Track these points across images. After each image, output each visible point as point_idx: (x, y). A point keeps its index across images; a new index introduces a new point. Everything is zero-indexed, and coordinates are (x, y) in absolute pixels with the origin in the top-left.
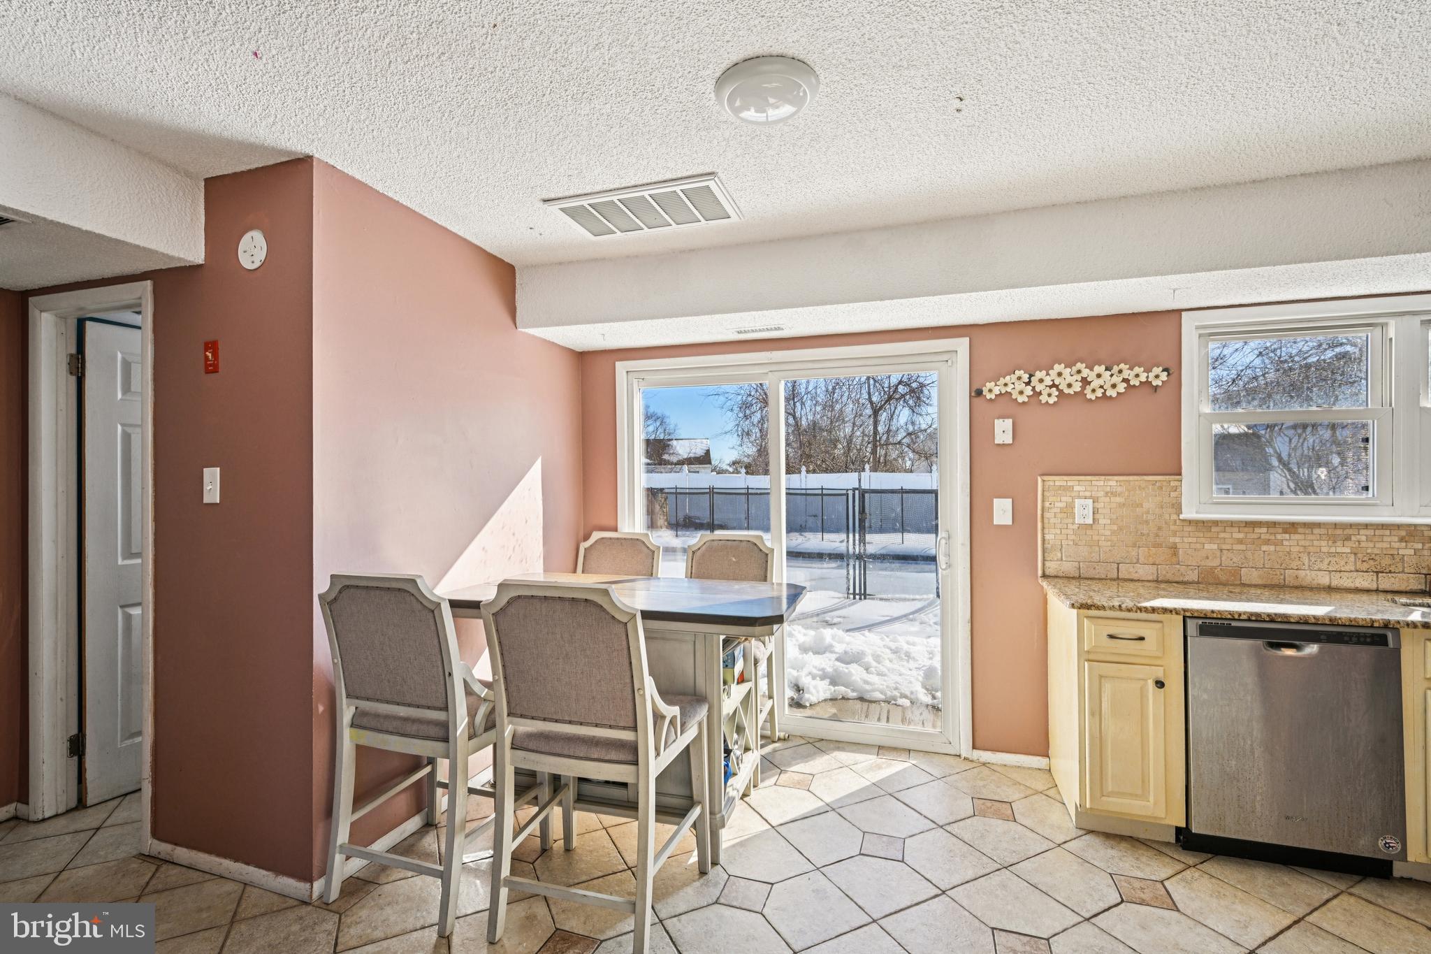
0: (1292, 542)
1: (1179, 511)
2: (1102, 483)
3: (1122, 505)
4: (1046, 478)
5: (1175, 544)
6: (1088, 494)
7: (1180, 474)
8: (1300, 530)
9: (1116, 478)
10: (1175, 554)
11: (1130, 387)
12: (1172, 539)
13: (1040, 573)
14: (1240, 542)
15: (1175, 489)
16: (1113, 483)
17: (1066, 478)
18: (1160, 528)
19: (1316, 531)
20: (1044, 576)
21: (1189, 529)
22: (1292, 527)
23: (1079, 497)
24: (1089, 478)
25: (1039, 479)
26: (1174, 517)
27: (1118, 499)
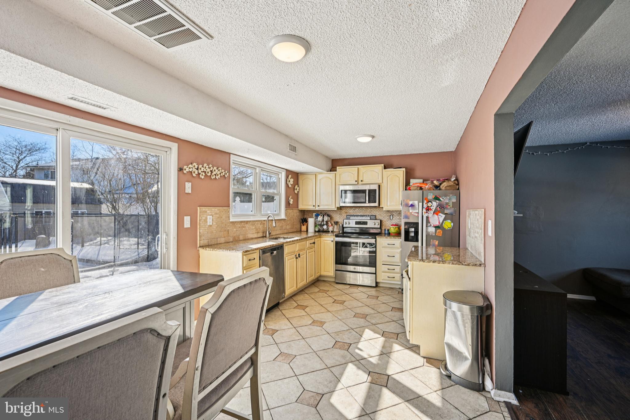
0: (247, 226)
1: (229, 220)
2: (214, 210)
3: (218, 218)
4: (200, 207)
5: (228, 230)
6: (211, 214)
7: (229, 207)
8: (248, 223)
9: (218, 208)
10: (228, 233)
11: (221, 176)
12: (228, 228)
13: (198, 246)
14: (239, 227)
15: (229, 212)
16: (216, 210)
17: (206, 208)
18: (226, 225)
19: (251, 223)
20: (200, 247)
21: (231, 224)
22: (247, 222)
23: (209, 215)
24: (211, 208)
25: (199, 208)
26: (228, 221)
27: (218, 216)
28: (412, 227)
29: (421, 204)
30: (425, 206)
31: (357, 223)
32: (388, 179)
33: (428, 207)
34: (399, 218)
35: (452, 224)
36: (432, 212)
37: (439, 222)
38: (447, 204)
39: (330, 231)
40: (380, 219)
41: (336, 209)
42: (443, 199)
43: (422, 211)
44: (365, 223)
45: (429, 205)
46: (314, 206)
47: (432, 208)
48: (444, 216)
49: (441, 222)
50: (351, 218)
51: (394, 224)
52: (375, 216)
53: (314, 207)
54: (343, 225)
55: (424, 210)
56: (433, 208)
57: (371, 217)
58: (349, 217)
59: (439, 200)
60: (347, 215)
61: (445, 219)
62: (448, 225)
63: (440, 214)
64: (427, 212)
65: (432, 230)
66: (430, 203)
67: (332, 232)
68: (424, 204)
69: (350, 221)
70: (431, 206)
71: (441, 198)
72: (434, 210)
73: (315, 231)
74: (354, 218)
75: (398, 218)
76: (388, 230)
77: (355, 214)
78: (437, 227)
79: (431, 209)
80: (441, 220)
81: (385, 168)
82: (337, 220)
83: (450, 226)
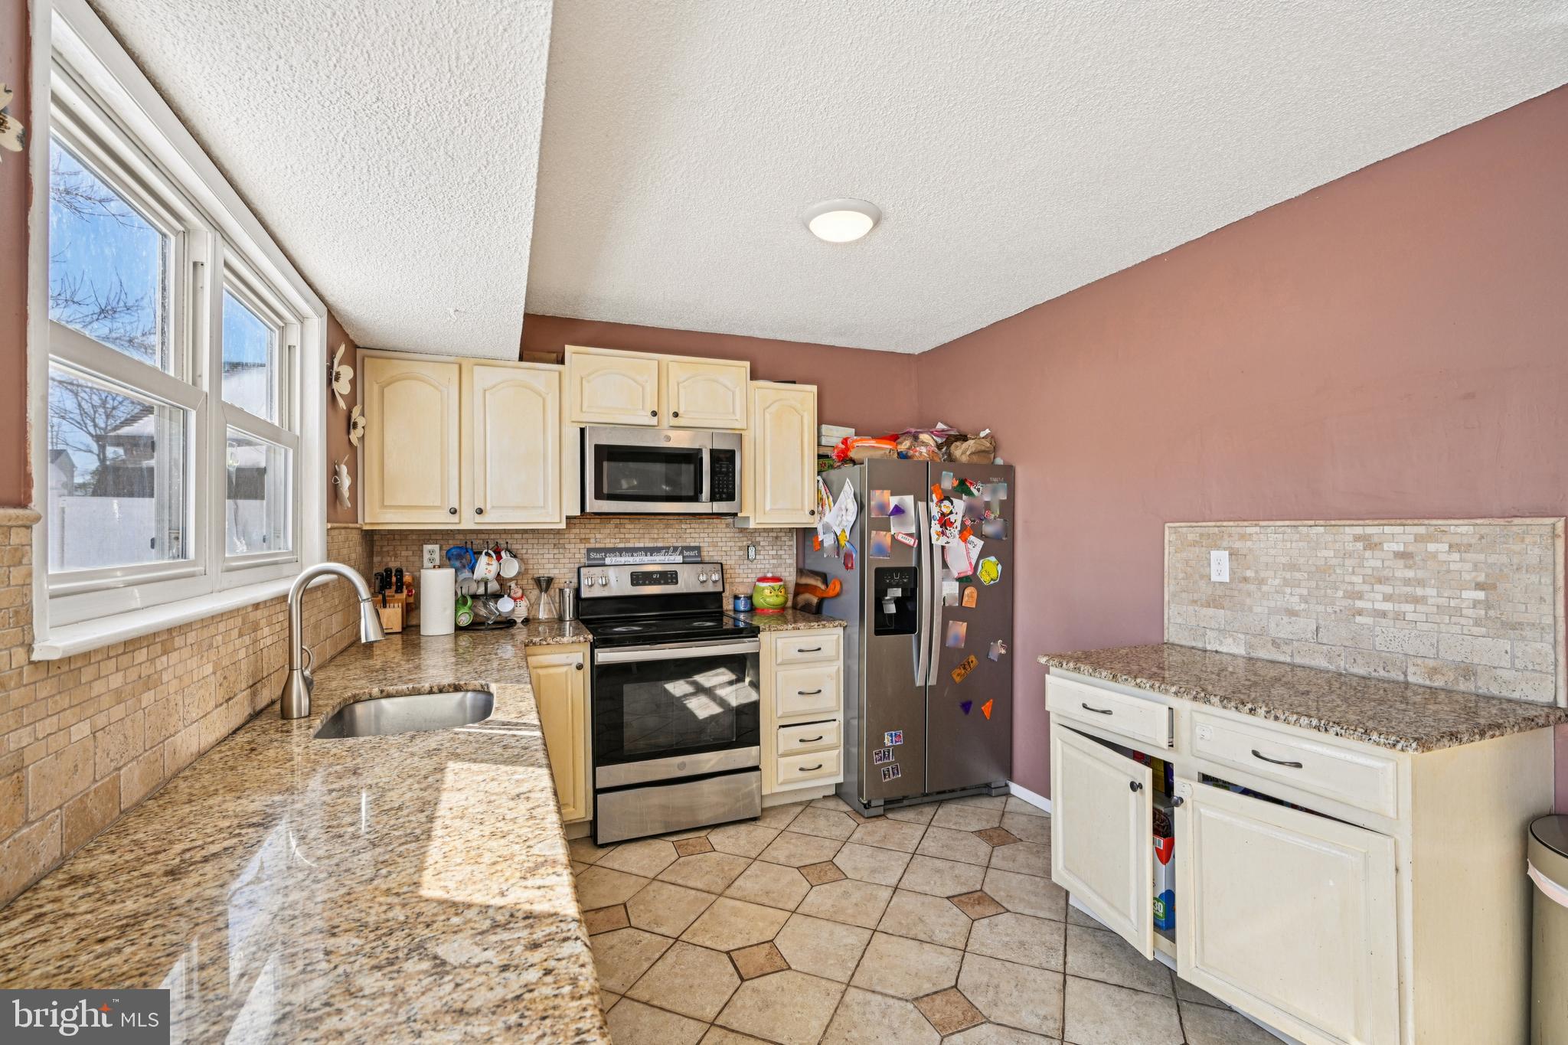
5: (22, 754)
7: (26, 499)
10: (21, 789)
12: (10, 742)
15: (17, 556)
26: (19, 657)
28: (897, 586)
29: (922, 505)
30: (935, 511)
31: (638, 579)
32: (768, 416)
33: (943, 515)
34: (774, 552)
35: (1000, 567)
36: (956, 532)
37: (970, 564)
38: (987, 505)
39: (519, 621)
40: (717, 559)
41: (563, 526)
42: (978, 490)
43: (930, 527)
44: (670, 577)
45: (946, 511)
46: (454, 512)
47: (952, 518)
48: (980, 543)
49: (974, 563)
50: (608, 561)
51: (769, 575)
52: (698, 549)
53: (455, 519)
54: (578, 591)
55: (936, 527)
56: (957, 518)
57: (686, 553)
58: (598, 556)
59: (969, 493)
60: (589, 550)
61: (983, 555)
62: (991, 571)
63: (972, 538)
64: (943, 533)
65: (949, 589)
66: (946, 503)
67: (526, 621)
68: (933, 505)
69: (612, 573)
70: (951, 513)
71: (972, 489)
72: (958, 524)
73: (458, 629)
74: (623, 560)
75: (771, 553)
76: (750, 598)
77: (621, 545)
78: (964, 581)
79: (951, 524)
80: (975, 553)
81: (754, 376)
82: (543, 573)
83: (994, 575)
